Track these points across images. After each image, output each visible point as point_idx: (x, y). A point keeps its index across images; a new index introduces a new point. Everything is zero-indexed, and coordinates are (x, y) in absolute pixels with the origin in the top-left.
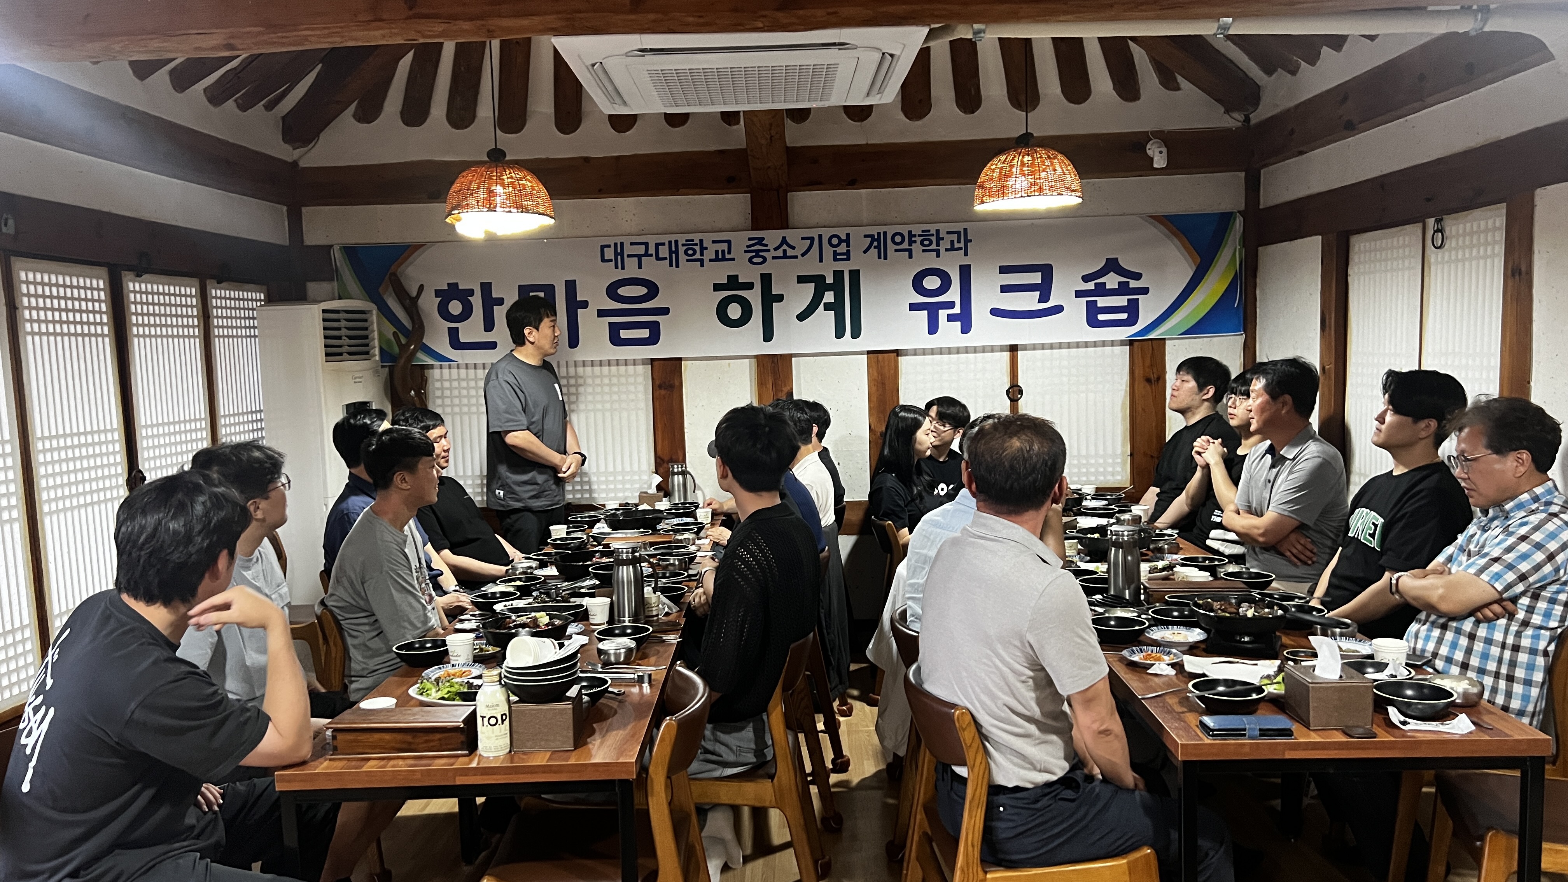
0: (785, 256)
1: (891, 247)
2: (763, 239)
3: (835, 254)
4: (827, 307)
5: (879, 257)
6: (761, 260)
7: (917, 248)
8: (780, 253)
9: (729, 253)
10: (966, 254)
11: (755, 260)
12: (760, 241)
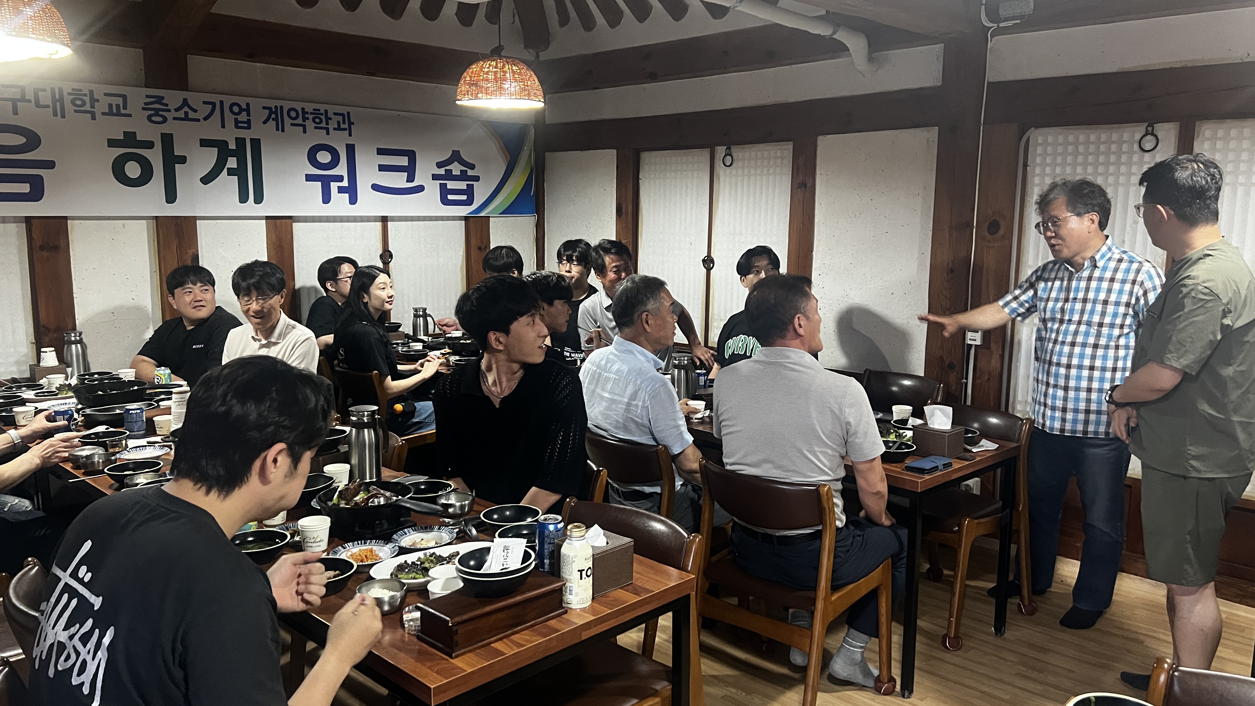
0: (186, 118)
1: (288, 122)
2: (163, 98)
3: (237, 121)
4: (231, 172)
5: (277, 129)
6: (160, 119)
7: (310, 124)
8: (181, 114)
9: (125, 108)
10: (350, 135)
11: (154, 118)
12: (159, 100)
